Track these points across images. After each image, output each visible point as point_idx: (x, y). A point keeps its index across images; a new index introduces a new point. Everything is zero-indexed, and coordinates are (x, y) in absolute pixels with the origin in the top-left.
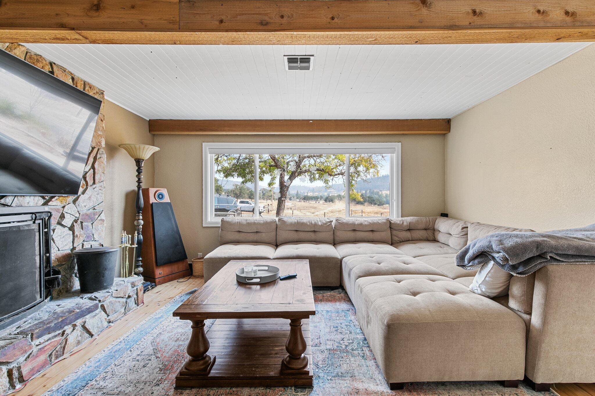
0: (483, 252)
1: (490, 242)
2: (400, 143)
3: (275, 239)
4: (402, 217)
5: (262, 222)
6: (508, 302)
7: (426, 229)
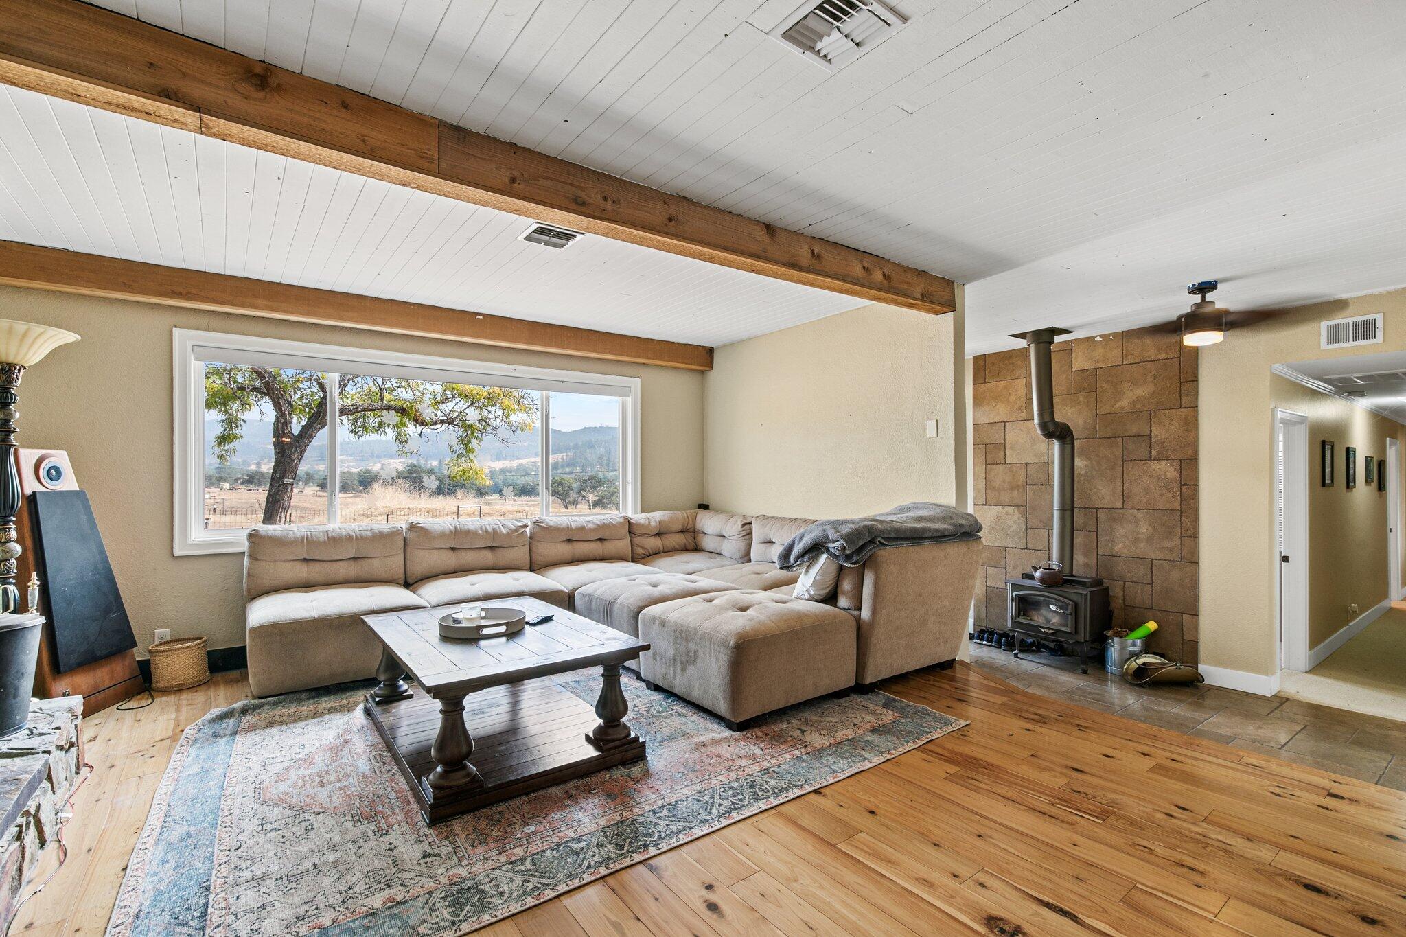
0: (815, 545)
1: (824, 531)
2: (639, 380)
3: (403, 570)
4: (642, 512)
5: (369, 534)
6: (837, 601)
7: (682, 532)
